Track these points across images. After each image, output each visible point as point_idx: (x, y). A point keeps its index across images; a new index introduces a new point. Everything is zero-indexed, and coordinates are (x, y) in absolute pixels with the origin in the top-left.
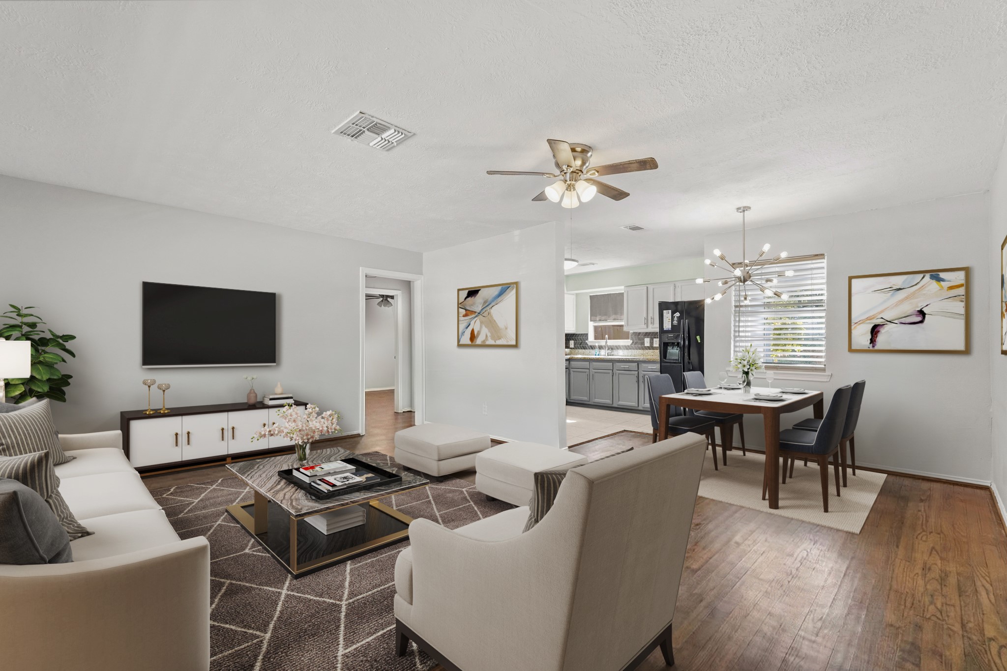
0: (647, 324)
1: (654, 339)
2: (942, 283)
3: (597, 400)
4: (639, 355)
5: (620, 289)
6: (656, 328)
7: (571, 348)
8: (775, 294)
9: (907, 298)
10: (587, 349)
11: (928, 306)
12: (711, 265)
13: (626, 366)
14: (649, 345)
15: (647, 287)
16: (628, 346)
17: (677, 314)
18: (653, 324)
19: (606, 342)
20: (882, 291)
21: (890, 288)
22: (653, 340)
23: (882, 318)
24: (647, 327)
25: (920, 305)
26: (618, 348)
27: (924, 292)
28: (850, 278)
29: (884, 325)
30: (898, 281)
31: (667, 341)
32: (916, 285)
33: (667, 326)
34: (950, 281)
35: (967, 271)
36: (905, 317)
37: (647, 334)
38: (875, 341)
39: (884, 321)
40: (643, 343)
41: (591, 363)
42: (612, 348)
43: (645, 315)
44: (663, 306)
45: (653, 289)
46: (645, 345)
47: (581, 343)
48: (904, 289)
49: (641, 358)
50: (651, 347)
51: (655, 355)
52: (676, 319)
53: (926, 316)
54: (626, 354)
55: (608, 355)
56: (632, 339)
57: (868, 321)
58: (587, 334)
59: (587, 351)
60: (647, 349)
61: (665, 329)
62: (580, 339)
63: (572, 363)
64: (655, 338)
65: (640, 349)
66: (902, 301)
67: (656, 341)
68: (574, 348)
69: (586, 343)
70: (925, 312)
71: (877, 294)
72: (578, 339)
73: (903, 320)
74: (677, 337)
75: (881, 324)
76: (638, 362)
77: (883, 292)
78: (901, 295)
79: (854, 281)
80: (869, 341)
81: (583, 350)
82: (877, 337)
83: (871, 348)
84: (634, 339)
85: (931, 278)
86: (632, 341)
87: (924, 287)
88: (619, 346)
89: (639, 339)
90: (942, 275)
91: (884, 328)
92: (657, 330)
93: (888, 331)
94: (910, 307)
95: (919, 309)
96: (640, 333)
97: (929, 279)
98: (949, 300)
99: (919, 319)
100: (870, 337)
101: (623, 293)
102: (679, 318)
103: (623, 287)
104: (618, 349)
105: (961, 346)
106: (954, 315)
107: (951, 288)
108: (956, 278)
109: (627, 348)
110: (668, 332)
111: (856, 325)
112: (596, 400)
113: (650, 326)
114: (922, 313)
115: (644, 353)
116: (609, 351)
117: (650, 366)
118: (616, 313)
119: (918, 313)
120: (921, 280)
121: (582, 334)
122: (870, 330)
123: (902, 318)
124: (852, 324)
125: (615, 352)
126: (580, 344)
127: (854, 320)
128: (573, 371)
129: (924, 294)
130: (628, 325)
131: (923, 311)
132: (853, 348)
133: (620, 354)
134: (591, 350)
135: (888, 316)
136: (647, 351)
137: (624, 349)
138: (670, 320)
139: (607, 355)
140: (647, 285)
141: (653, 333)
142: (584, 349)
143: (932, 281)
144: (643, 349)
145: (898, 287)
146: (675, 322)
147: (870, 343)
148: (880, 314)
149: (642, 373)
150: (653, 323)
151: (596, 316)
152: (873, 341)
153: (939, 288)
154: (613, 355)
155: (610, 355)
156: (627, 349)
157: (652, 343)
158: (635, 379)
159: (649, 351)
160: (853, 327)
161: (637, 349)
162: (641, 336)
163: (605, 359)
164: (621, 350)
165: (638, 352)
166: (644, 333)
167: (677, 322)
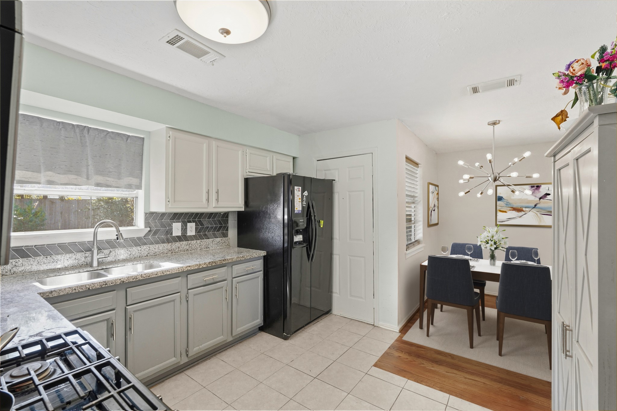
1: (188, 224)
14: (179, 234)
16: (139, 239)
17: (306, 193)
19: (95, 234)
22: (186, 226)
33: (298, 206)
37: (176, 216)
40: (170, 232)
46: (173, 235)
50: (185, 238)
52: (305, 198)
56: (147, 225)
60: (176, 242)
64: (190, 222)
65: (163, 242)
67: (191, 227)
84: (153, 225)
86: (147, 229)
89: (163, 225)
96: (163, 215)
102: (308, 199)
115: (173, 247)
136: (178, 244)
137: (131, 246)
138: (301, 200)
144: (168, 241)
156: (137, 245)
157: (184, 229)
159: (181, 243)
161: (157, 243)
162: (165, 220)
163: (168, 273)
164: (125, 249)
165: (161, 248)
166: (171, 213)
167: (305, 203)
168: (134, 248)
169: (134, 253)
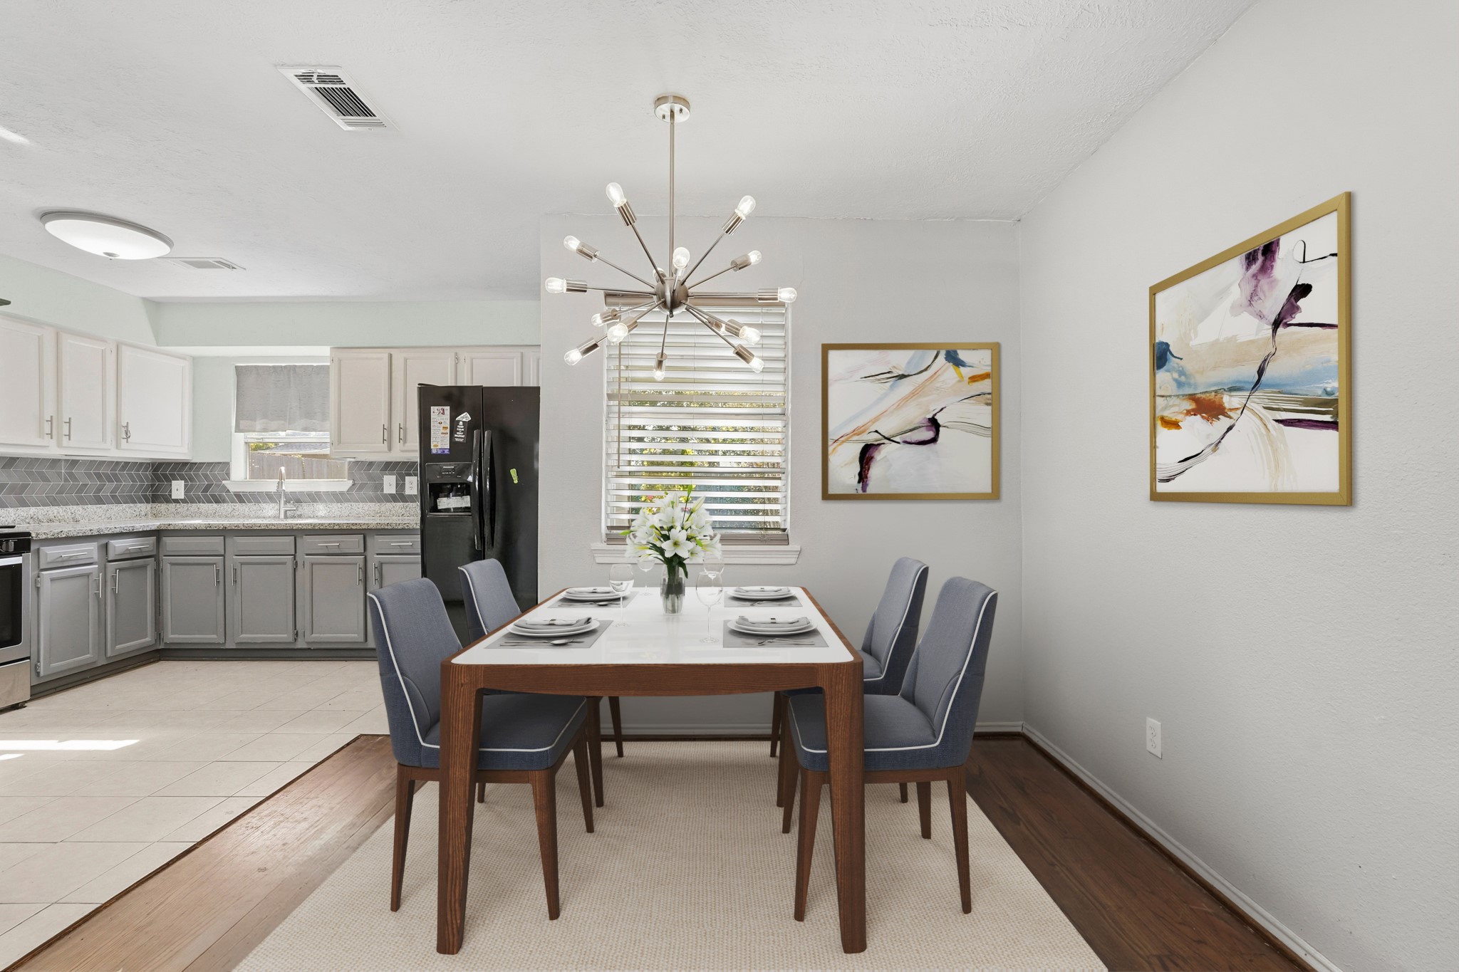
0: (388, 441)
1: (407, 478)
2: (962, 369)
3: (246, 637)
4: (369, 515)
5: (319, 354)
6: (410, 451)
7: (176, 501)
8: (738, 353)
9: (913, 395)
10: (224, 501)
11: (944, 410)
12: (581, 252)
13: (333, 542)
14: (393, 492)
15: (391, 356)
16: (342, 493)
17: (465, 417)
18: (405, 442)
20: (877, 377)
21: (889, 372)
22: (404, 480)
23: (876, 431)
24: (390, 449)
25: (932, 409)
26: (314, 497)
27: (938, 385)
28: (826, 348)
29: (879, 445)
30: (899, 361)
31: (438, 479)
32: (926, 369)
33: (440, 442)
34: (972, 367)
35: (996, 349)
36: (911, 430)
37: (389, 467)
38: (867, 477)
39: (881, 437)
40: (379, 488)
41: (228, 540)
42: (297, 499)
43: (384, 420)
44: (429, 396)
45: (406, 360)
46: (385, 492)
47: (208, 487)
48: (909, 376)
49: (372, 521)
50: (400, 497)
51: (410, 515)
52: (461, 427)
53: (941, 429)
54: (337, 513)
55: (286, 517)
56: (351, 476)
57: (856, 438)
58: (227, 464)
59: (225, 508)
60: (388, 501)
61: (434, 452)
62: (206, 477)
63: (169, 541)
64: (410, 475)
65: (371, 501)
66: (906, 399)
67: (412, 481)
68: (184, 501)
69: (224, 487)
70: (939, 421)
71: (868, 384)
72: (197, 476)
73: (909, 437)
74: (463, 471)
75: (876, 443)
76: (365, 533)
77: (879, 380)
78: (906, 387)
79: (833, 355)
80: (857, 478)
81: (215, 505)
82: (869, 469)
83: (860, 492)
84: (357, 476)
85: (946, 359)
86: (351, 482)
87: (938, 374)
88: (318, 493)
89: (371, 478)
90: (962, 355)
91: (880, 452)
92: (415, 456)
93: (886, 456)
94: (916, 413)
95: (930, 416)
96: (371, 464)
97: (944, 360)
98: (971, 401)
99: (929, 435)
100: (858, 469)
101: (328, 367)
102: (470, 427)
103: (325, 351)
104: (314, 501)
105: (986, 487)
106: (976, 428)
107: (974, 379)
108: (980, 362)
109: (338, 497)
110: (441, 457)
111: (836, 444)
112: (244, 635)
113: (397, 446)
114: (934, 424)
115: (382, 509)
116: (289, 506)
117: (395, 542)
118: (309, 415)
119: (929, 424)
120: (933, 361)
121: (210, 464)
122: (858, 456)
123: (906, 432)
124: (830, 442)
125: (306, 508)
126: (206, 490)
127: (833, 435)
128: (172, 564)
129: (937, 389)
130: (339, 442)
131: (936, 420)
132: (831, 491)
133: (320, 514)
134: (238, 505)
135: (887, 427)
136: (388, 506)
137: (332, 501)
138: (448, 431)
139: (282, 516)
140: (392, 351)
141: (404, 463)
142: (217, 502)
143: (948, 364)
144: (379, 501)
145: (901, 373)
146: (460, 436)
147: (859, 482)
148: (874, 422)
149: (374, 560)
150: (403, 439)
151: (254, 420)
152: (863, 477)
153: (958, 379)
154: (300, 516)
155: (294, 517)
156: (338, 501)
157: (400, 485)
158: (358, 574)
159: (394, 504)
160: (830, 449)
161: (363, 501)
162: (375, 471)
163: (273, 527)
164: (324, 504)
165: (366, 508)
166: (382, 462)
167: (463, 436)
168: (334, 504)
169: (333, 511)
